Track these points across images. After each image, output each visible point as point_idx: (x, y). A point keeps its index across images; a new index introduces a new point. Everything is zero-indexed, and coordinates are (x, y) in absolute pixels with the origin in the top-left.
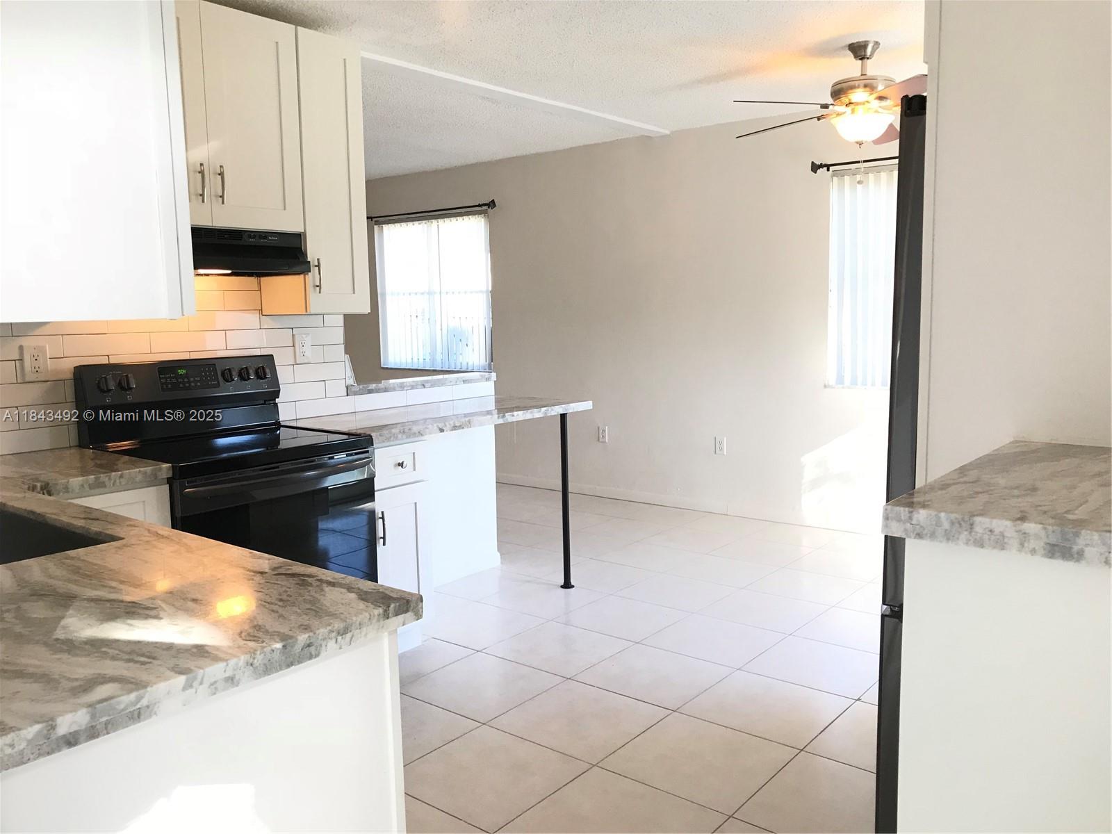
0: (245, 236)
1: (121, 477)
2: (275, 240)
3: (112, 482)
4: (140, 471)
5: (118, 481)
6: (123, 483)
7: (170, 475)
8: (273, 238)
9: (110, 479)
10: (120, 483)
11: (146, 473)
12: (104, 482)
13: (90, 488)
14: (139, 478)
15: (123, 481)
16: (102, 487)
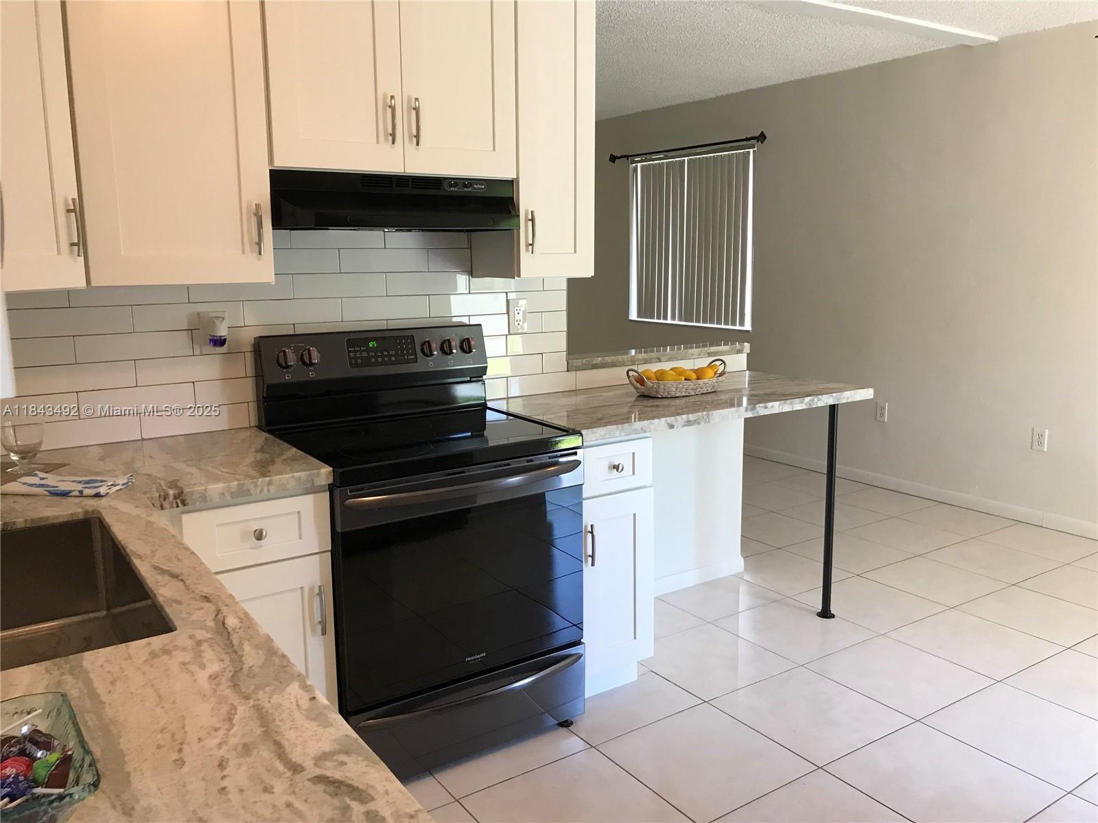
0: (445, 184)
1: (270, 483)
2: (482, 188)
3: (259, 489)
4: (293, 477)
5: (266, 488)
6: (272, 491)
7: (331, 481)
8: (479, 186)
9: (256, 486)
10: (268, 491)
11: (300, 478)
12: (249, 490)
13: (232, 497)
14: (292, 484)
15: (273, 489)
16: (246, 496)
